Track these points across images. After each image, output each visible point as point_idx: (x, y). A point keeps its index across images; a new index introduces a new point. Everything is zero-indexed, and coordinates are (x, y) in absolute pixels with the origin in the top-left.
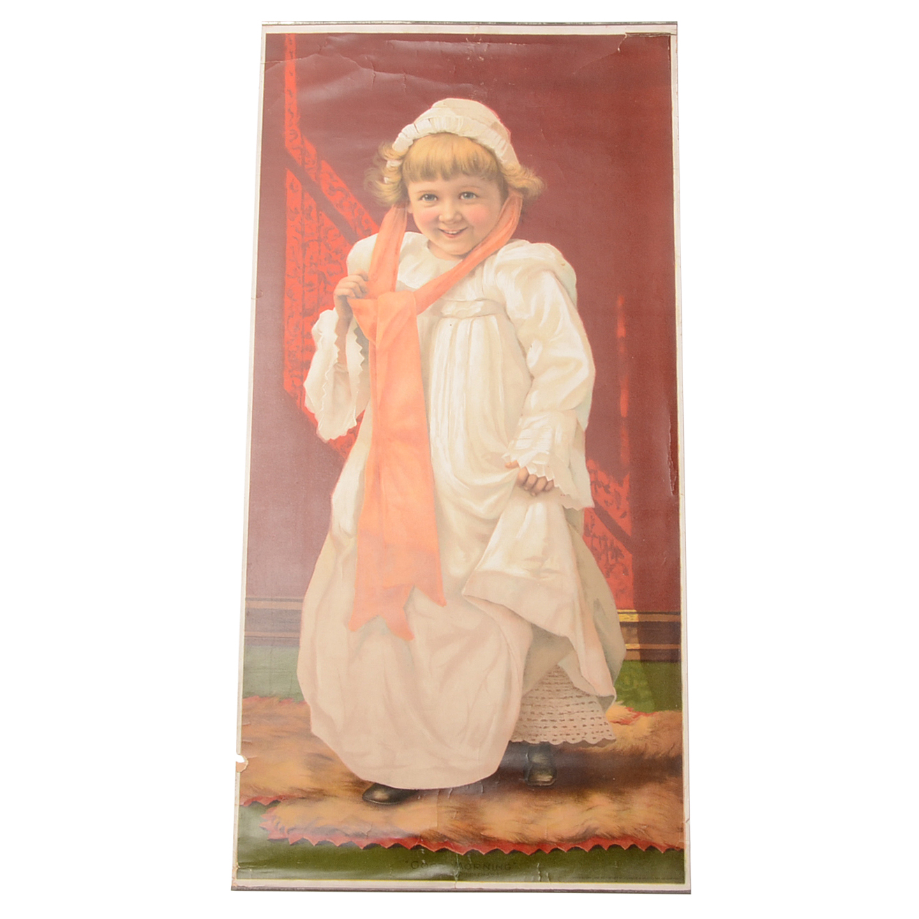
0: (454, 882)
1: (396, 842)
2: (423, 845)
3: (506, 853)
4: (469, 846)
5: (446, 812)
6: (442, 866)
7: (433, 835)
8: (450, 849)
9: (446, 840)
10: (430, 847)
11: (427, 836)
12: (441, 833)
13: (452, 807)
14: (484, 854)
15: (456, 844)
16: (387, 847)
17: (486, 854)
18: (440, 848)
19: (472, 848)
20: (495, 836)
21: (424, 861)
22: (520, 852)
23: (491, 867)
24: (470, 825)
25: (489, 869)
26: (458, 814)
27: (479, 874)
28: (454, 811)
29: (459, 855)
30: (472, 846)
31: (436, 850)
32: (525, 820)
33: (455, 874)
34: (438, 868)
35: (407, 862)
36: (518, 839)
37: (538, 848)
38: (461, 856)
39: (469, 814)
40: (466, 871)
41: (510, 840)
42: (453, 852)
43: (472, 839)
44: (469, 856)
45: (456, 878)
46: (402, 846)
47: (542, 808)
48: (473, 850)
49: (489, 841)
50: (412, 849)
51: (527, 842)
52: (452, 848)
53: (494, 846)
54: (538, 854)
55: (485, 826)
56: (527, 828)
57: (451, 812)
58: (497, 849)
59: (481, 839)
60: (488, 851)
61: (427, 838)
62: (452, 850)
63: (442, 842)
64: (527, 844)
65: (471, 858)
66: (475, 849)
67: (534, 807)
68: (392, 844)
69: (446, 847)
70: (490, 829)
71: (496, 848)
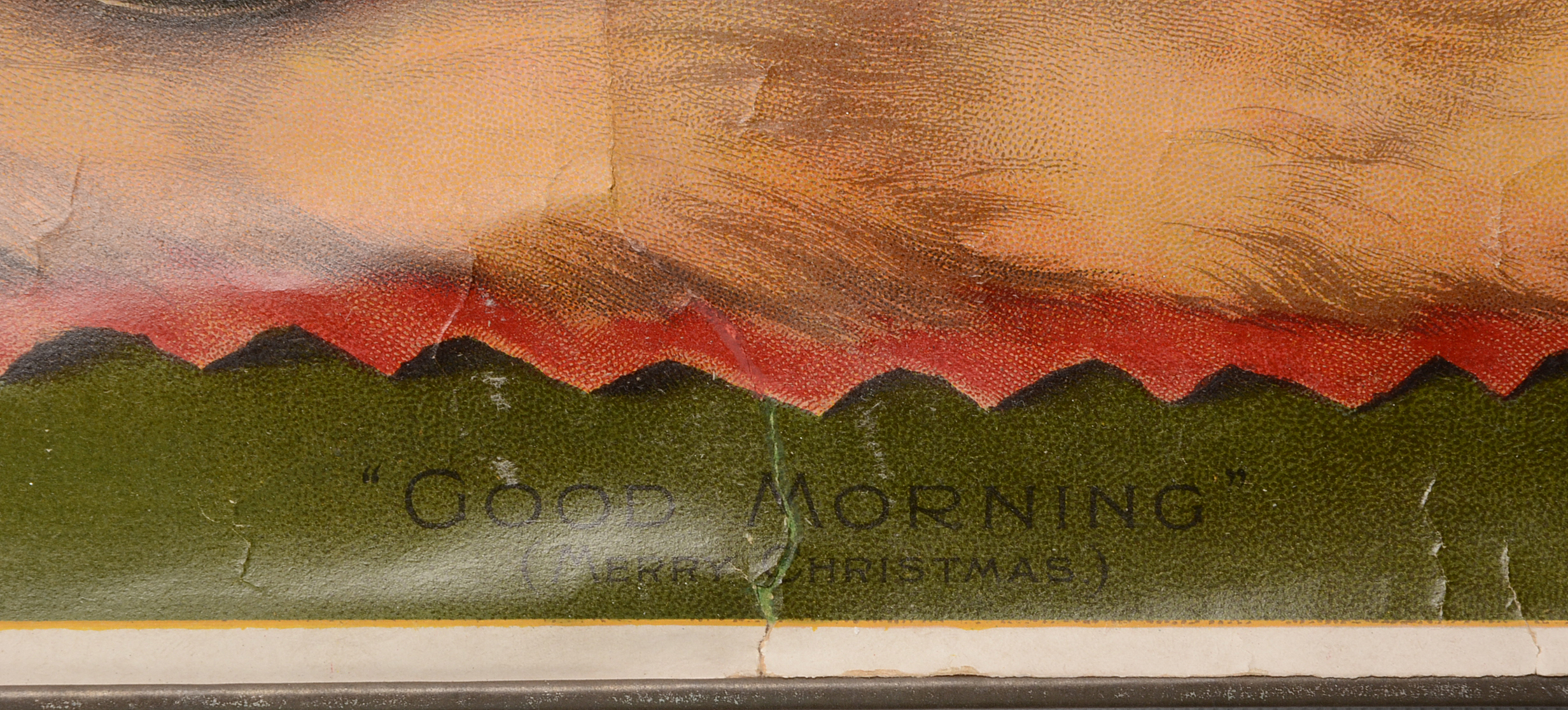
0: (745, 632)
1: (281, 321)
2: (494, 342)
3: (1170, 395)
4: (869, 344)
5: (679, 77)
6: (650, 507)
7: (574, 258)
8: (715, 369)
9: (681, 302)
10: (554, 355)
11: (526, 264)
12: (644, 241)
13: (725, 37)
14: (986, 402)
15: (766, 327)
16: (202, 362)
17: (1005, 405)
18: (639, 359)
19: (891, 364)
20: (1081, 263)
21: (505, 470)
22: (1285, 385)
23: (1045, 510)
24: (872, 182)
25: (1028, 522)
26: (780, 94)
27: (948, 564)
28: (742, 73)
29: (785, 413)
30: (897, 348)
31: (608, 377)
32: (1325, 128)
33: (760, 568)
34: (618, 518)
35: (370, 476)
36: (1266, 282)
37: (1425, 355)
38: (810, 425)
39: (863, 94)
40: (849, 542)
41: (1202, 289)
42: (736, 392)
43: (894, 292)
44: (866, 421)
45: (766, 599)
46: (326, 353)
47: (1462, 34)
48: (898, 377)
49: (1031, 301)
50: (408, 372)
51: (1336, 304)
52: (731, 361)
53: (1074, 342)
54: (1428, 396)
55: (993, 183)
56: (1342, 197)
57: (720, 74)
58: (1092, 367)
59: (964, 293)
60: (1018, 380)
61: (528, 288)
62: (733, 379)
63: (649, 316)
64: (1340, 325)
65: (886, 439)
66: (919, 367)
67: (1398, 25)
68: (246, 335)
69: (687, 359)
70: (1042, 208)
71: (1082, 357)
